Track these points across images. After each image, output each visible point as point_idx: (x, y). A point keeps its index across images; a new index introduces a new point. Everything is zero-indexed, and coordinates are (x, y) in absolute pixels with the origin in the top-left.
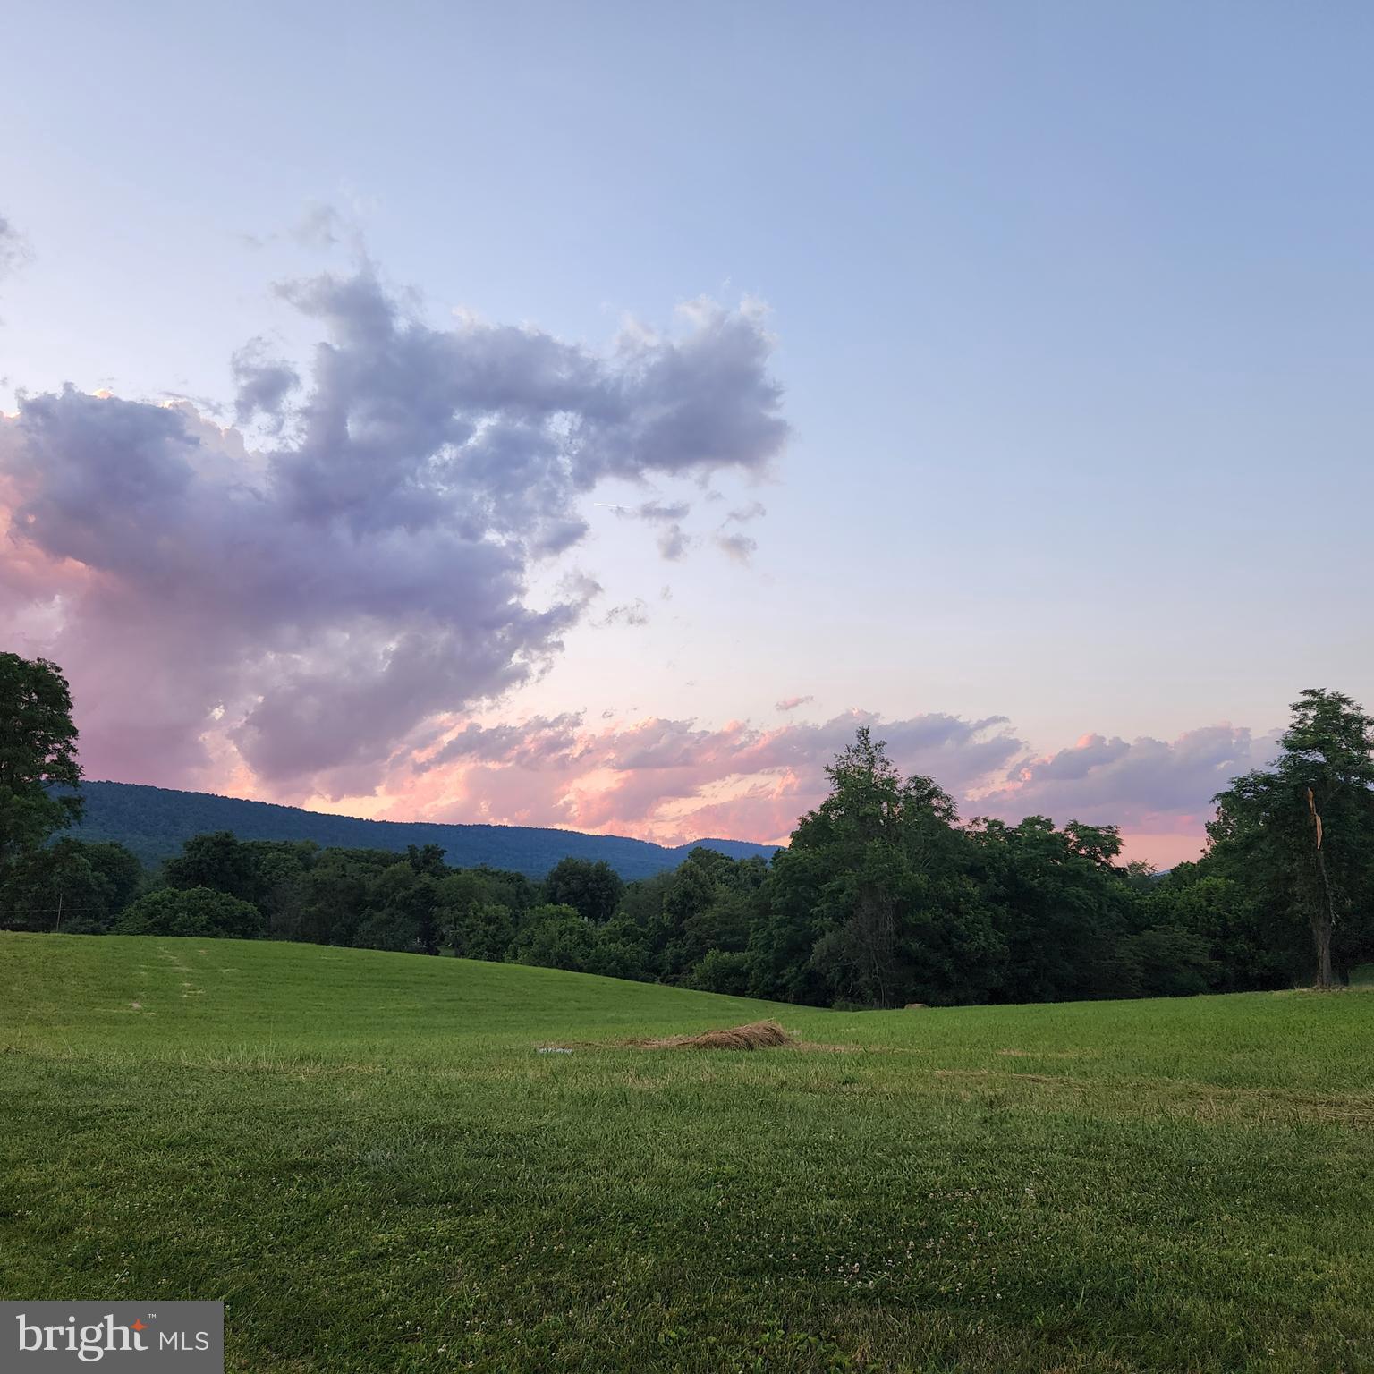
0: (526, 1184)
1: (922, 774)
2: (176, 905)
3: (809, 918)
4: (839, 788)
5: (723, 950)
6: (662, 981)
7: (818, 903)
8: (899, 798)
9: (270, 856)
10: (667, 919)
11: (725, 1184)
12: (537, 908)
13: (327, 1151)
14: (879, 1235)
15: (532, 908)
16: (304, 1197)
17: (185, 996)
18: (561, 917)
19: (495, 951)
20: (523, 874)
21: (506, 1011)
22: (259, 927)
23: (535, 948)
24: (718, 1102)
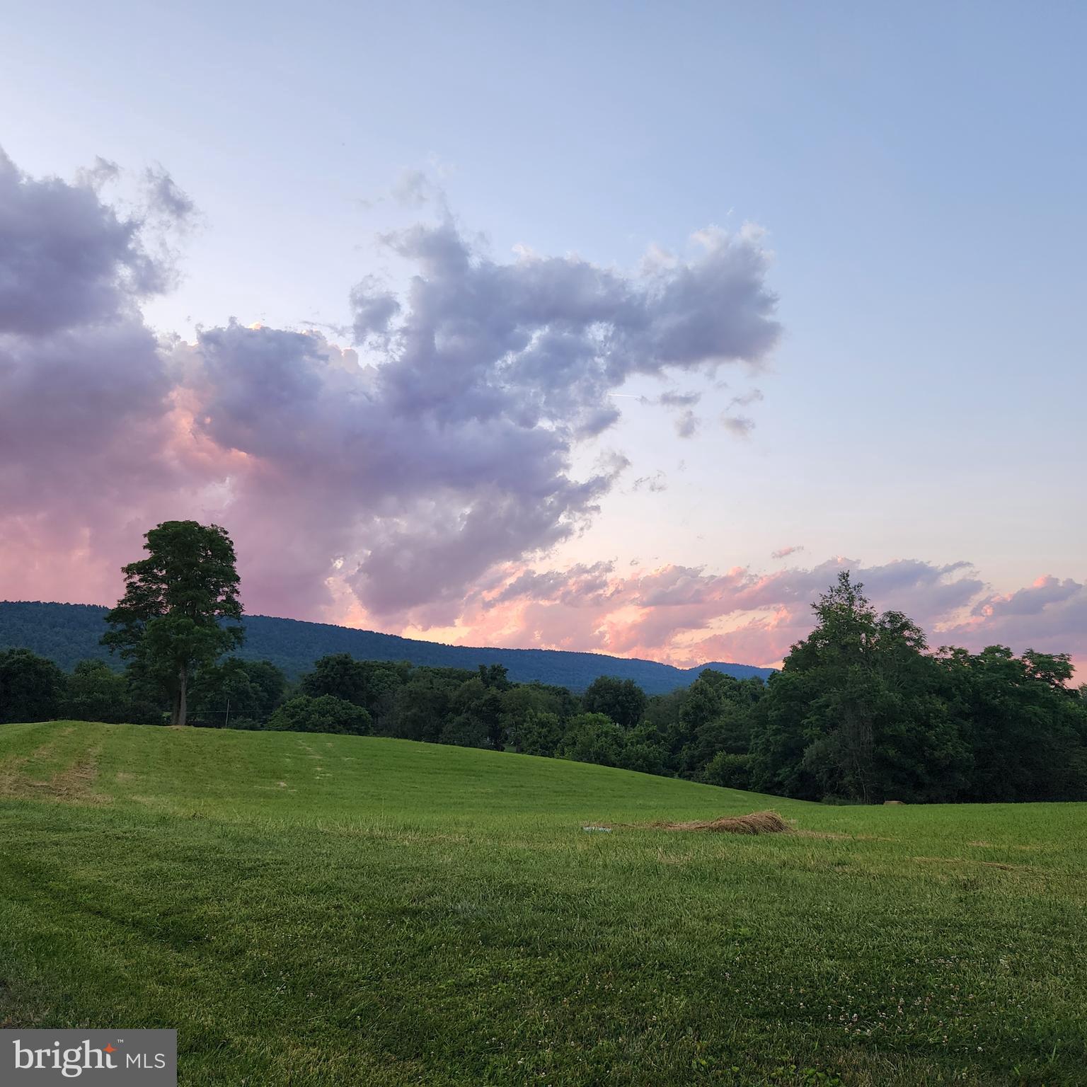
0: (581, 935)
1: (895, 610)
2: (310, 709)
3: (800, 728)
4: (824, 622)
5: (729, 752)
6: (680, 776)
7: (808, 716)
8: (875, 630)
9: (377, 672)
10: (683, 726)
11: (741, 943)
12: (579, 716)
13: (427, 900)
14: (873, 992)
15: (575, 715)
16: (411, 936)
17: (318, 778)
18: (598, 723)
19: (547, 748)
20: (568, 689)
21: (556, 796)
22: (370, 726)
23: (579, 747)
24: (732, 876)
